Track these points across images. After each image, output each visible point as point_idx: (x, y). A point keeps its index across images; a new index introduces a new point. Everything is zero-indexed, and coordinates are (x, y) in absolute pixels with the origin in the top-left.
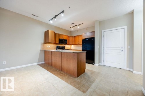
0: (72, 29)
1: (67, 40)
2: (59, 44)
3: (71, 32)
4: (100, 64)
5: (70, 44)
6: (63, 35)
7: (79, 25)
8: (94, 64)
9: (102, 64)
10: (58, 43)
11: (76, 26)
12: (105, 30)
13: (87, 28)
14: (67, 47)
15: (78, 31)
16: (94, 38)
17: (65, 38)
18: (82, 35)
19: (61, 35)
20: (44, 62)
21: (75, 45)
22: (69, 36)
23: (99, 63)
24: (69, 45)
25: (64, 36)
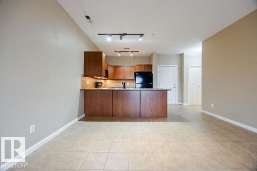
0: (119, 54)
1: (108, 72)
7: (132, 52)
11: (127, 52)
13: (134, 58)
20: (84, 116)
22: (108, 65)
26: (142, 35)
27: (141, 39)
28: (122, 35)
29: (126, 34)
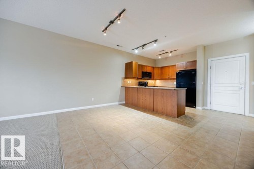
0: (160, 57)
1: (151, 73)
2: (141, 79)
3: (155, 61)
4: (205, 108)
5: (155, 78)
6: (146, 66)
7: (171, 52)
8: (195, 108)
9: (208, 108)
10: (140, 77)
11: (167, 53)
12: (213, 59)
13: (182, 55)
14: (150, 82)
15: (166, 58)
16: (195, 70)
17: (148, 70)
18: (175, 65)
19: (144, 66)
20: (124, 102)
21: (162, 81)
22: (153, 68)
23: (204, 106)
24: (153, 79)
25: (148, 68)
26: (156, 41)
27: (155, 45)
28: (144, 46)
29: (146, 44)
